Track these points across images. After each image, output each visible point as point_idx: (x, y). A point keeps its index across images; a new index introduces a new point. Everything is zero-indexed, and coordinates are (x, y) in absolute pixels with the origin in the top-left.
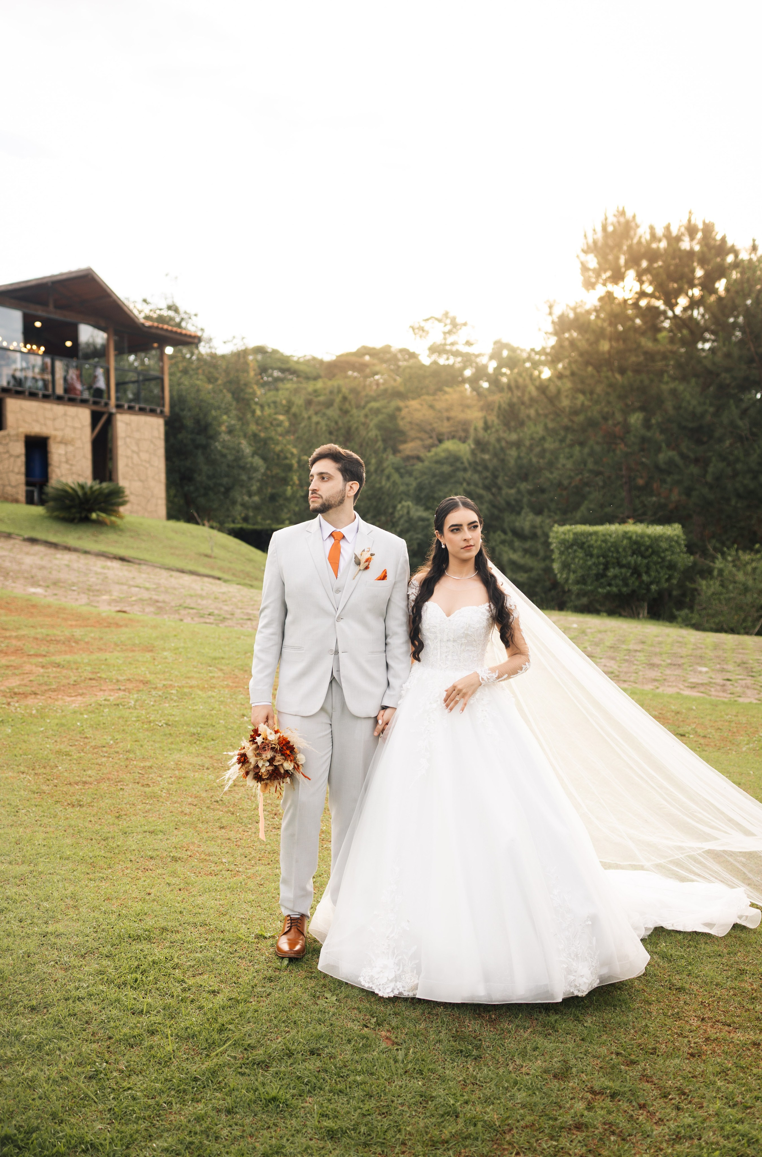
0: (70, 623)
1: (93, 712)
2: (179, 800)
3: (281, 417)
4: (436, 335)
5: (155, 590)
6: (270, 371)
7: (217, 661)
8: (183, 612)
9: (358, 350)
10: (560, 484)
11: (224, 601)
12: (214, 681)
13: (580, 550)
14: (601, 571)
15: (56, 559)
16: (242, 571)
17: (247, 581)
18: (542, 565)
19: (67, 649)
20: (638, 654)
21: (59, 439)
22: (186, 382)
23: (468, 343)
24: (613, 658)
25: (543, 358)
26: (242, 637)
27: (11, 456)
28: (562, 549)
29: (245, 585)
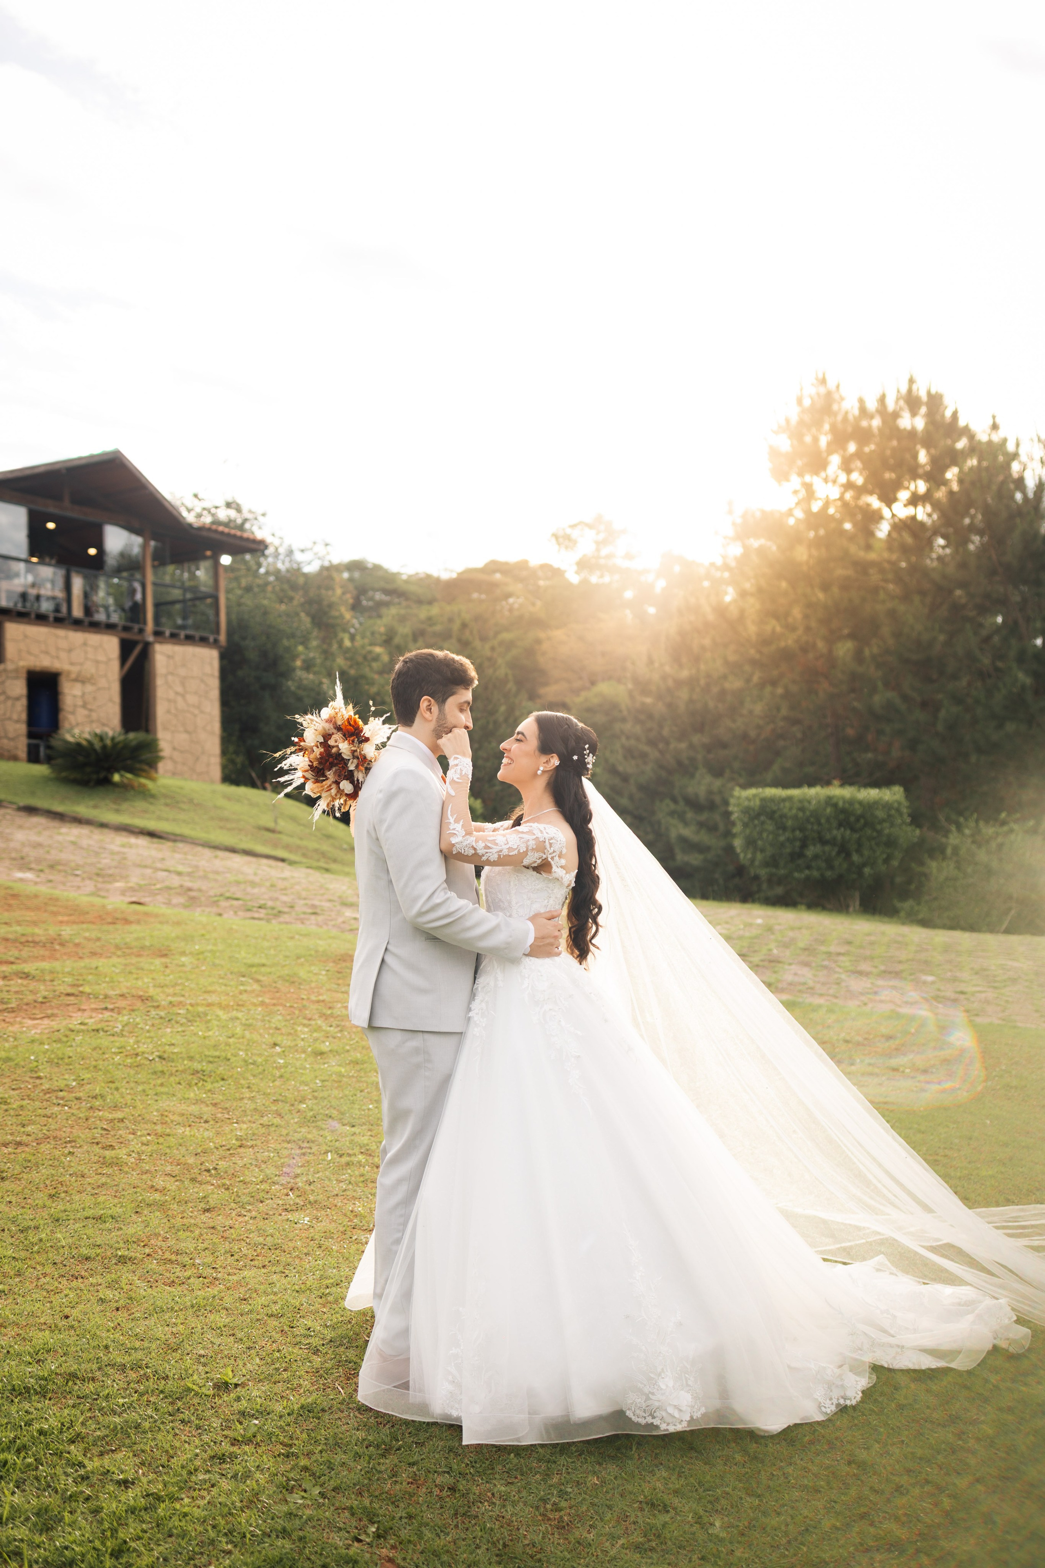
0: (60, 918)
1: (59, 1041)
2: (153, 1169)
3: (378, 650)
4: (586, 545)
5: (189, 874)
6: (370, 593)
7: (254, 969)
8: (224, 904)
9: (486, 565)
10: (745, 736)
11: (282, 890)
12: (244, 997)
13: (769, 822)
14: (797, 850)
15: (60, 834)
16: (316, 851)
17: (322, 864)
18: (722, 843)
19: (47, 953)
20: (841, 958)
21: (73, 676)
22: (248, 601)
23: (629, 556)
24: (807, 964)
25: (726, 575)
26: (297, 937)
27: (8, 698)
28: (746, 820)
29: (319, 868)
